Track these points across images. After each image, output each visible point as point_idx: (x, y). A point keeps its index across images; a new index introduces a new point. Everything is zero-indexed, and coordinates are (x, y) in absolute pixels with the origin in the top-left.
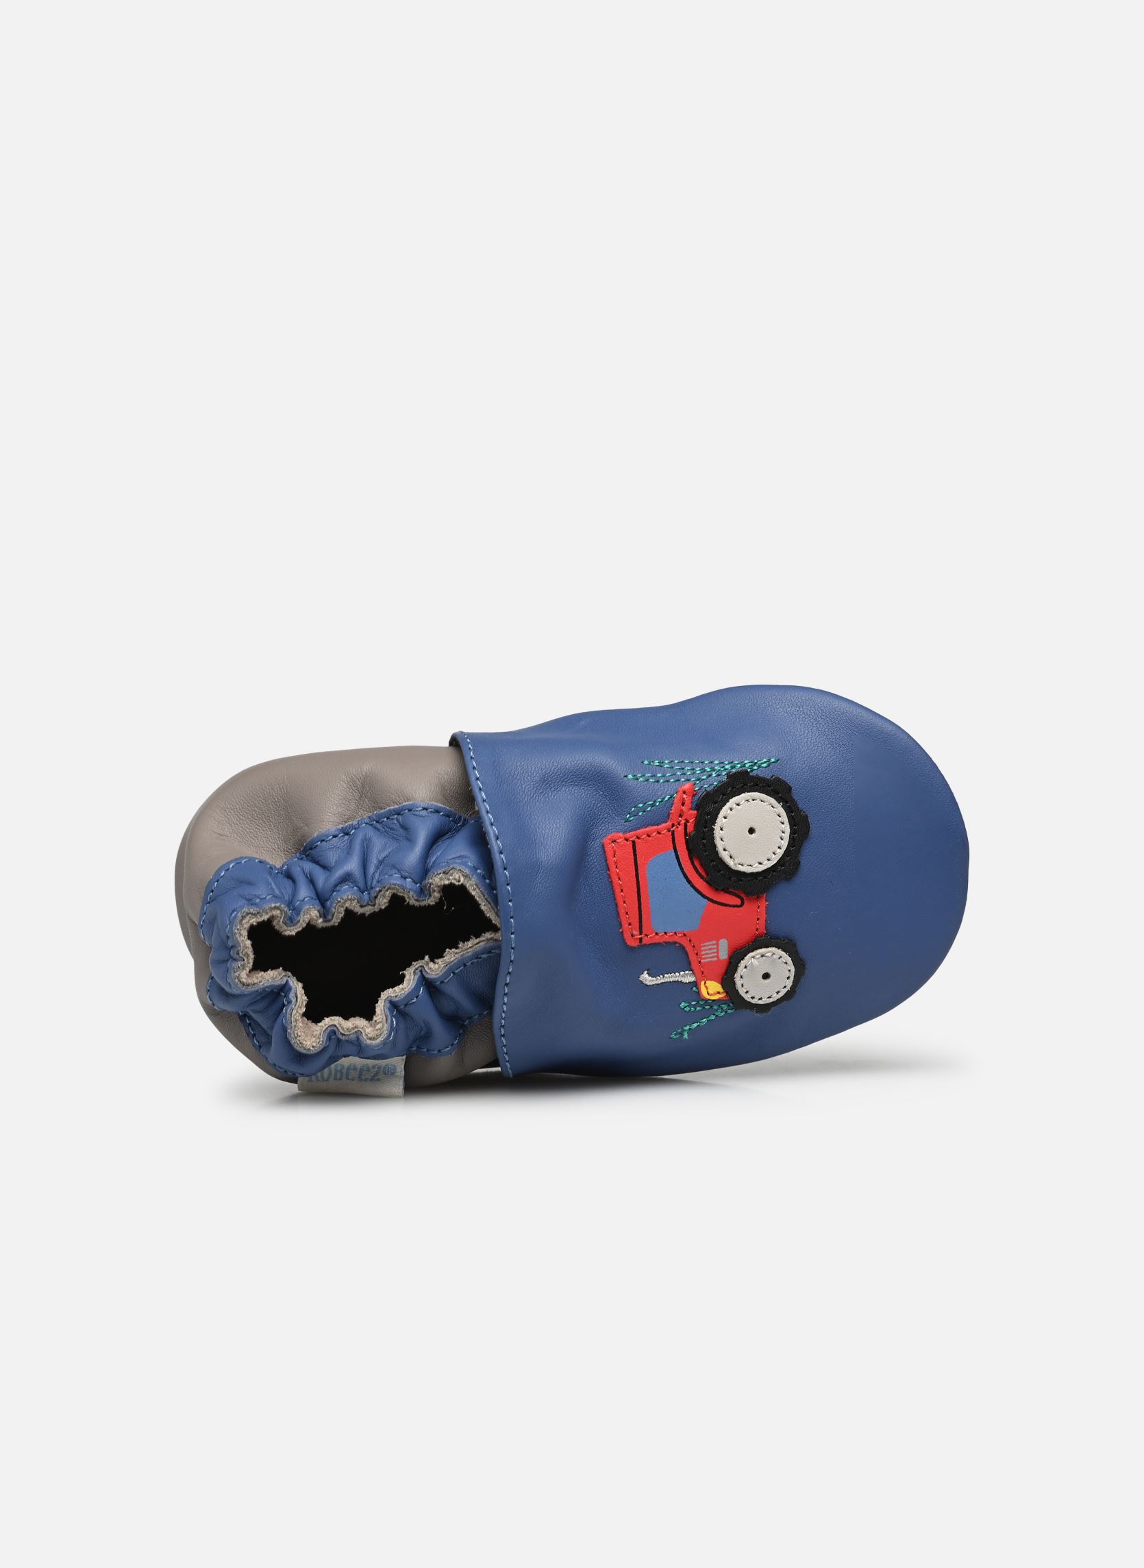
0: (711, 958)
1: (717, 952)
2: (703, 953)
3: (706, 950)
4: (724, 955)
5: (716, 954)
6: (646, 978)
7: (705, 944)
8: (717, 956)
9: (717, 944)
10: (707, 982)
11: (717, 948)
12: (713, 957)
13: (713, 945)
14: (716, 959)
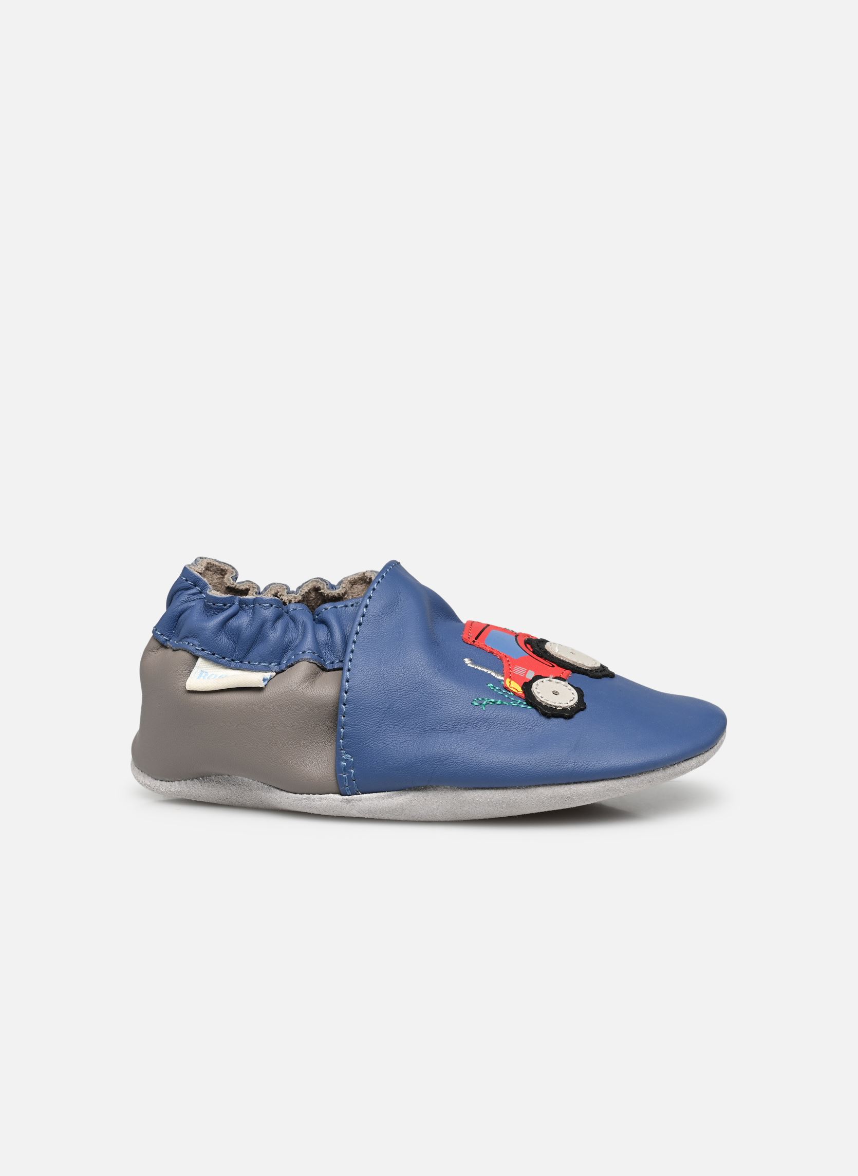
0: (519, 673)
2: (513, 669)
3: (517, 668)
4: (530, 675)
6: (467, 661)
7: (519, 667)
8: (525, 674)
10: (511, 681)
11: (528, 670)
12: (521, 673)
13: (523, 669)
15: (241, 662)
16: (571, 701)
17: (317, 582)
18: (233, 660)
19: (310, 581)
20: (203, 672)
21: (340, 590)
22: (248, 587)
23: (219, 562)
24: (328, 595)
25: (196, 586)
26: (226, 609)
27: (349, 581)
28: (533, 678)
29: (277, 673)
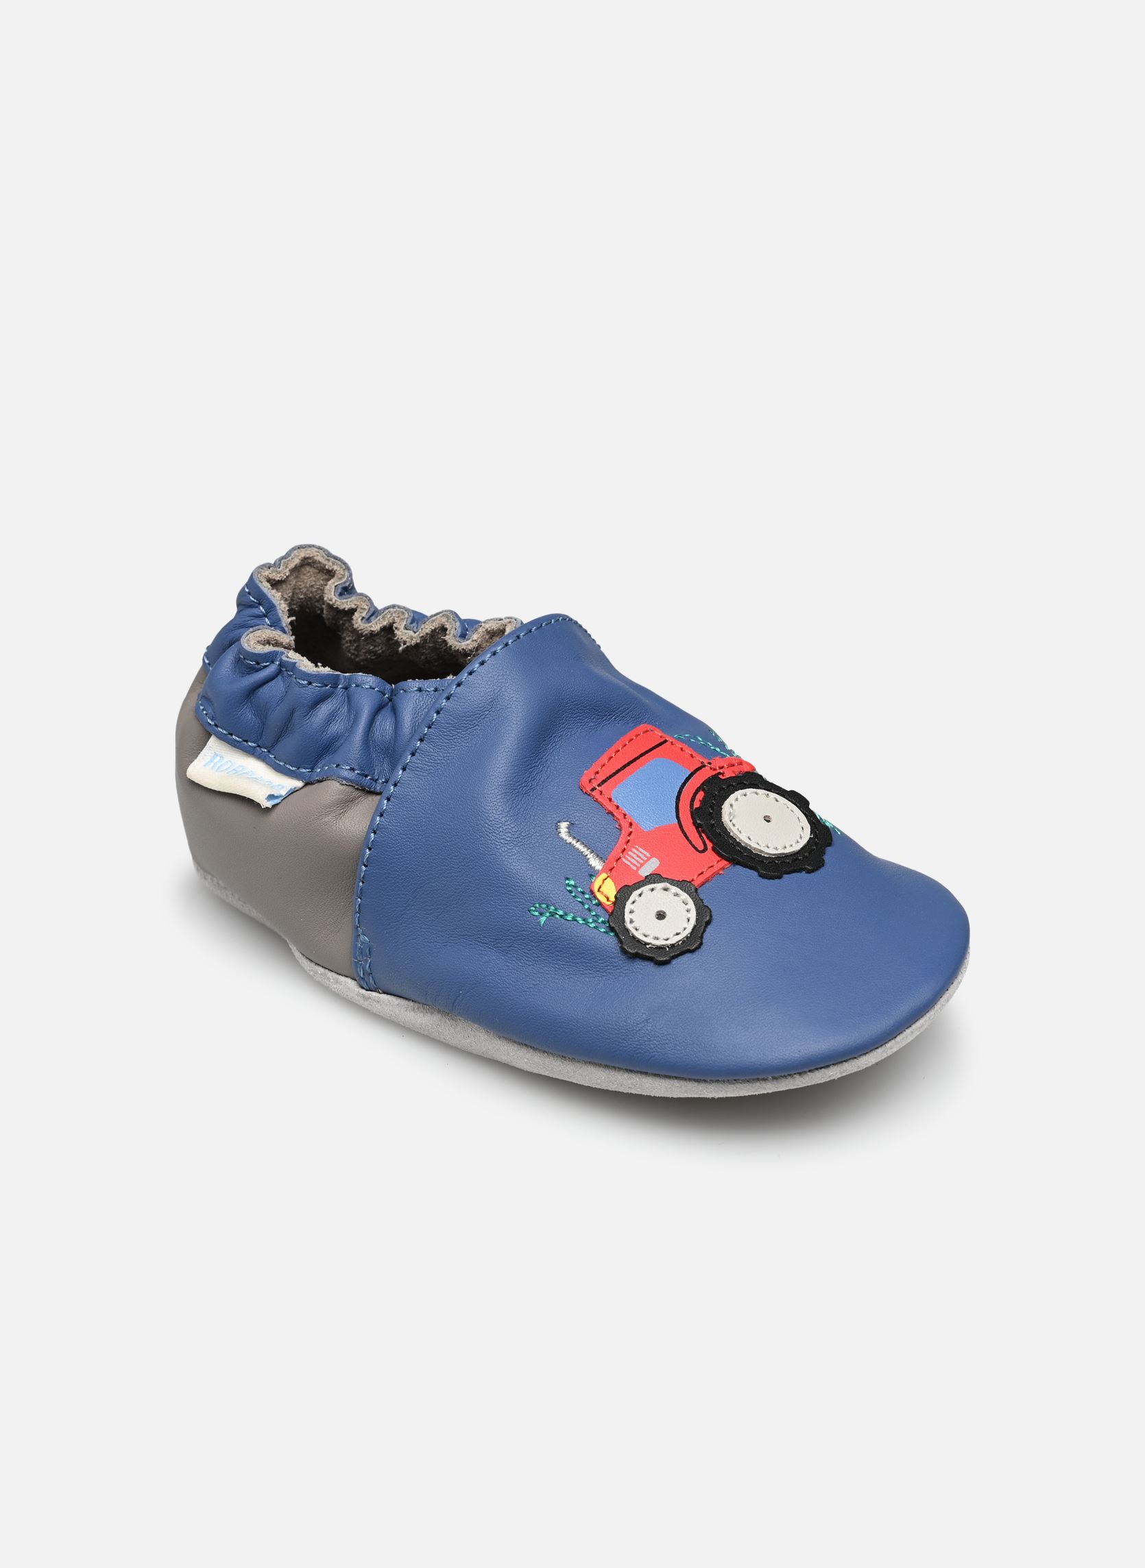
0: (632, 863)
1: (642, 865)
2: (629, 853)
3: (635, 853)
4: (645, 872)
5: (639, 865)
6: (564, 826)
7: (640, 849)
8: (638, 868)
9: (649, 859)
10: (609, 879)
11: (645, 862)
12: (634, 865)
13: (645, 855)
14: (635, 868)
15: (269, 752)
16: (677, 934)
17: (448, 618)
18: (259, 746)
19: (441, 614)
20: (216, 755)
21: (468, 645)
22: (353, 606)
23: (329, 555)
24: (451, 646)
25: (260, 604)
26: (260, 669)
27: (487, 630)
28: (646, 877)
29: (307, 784)
